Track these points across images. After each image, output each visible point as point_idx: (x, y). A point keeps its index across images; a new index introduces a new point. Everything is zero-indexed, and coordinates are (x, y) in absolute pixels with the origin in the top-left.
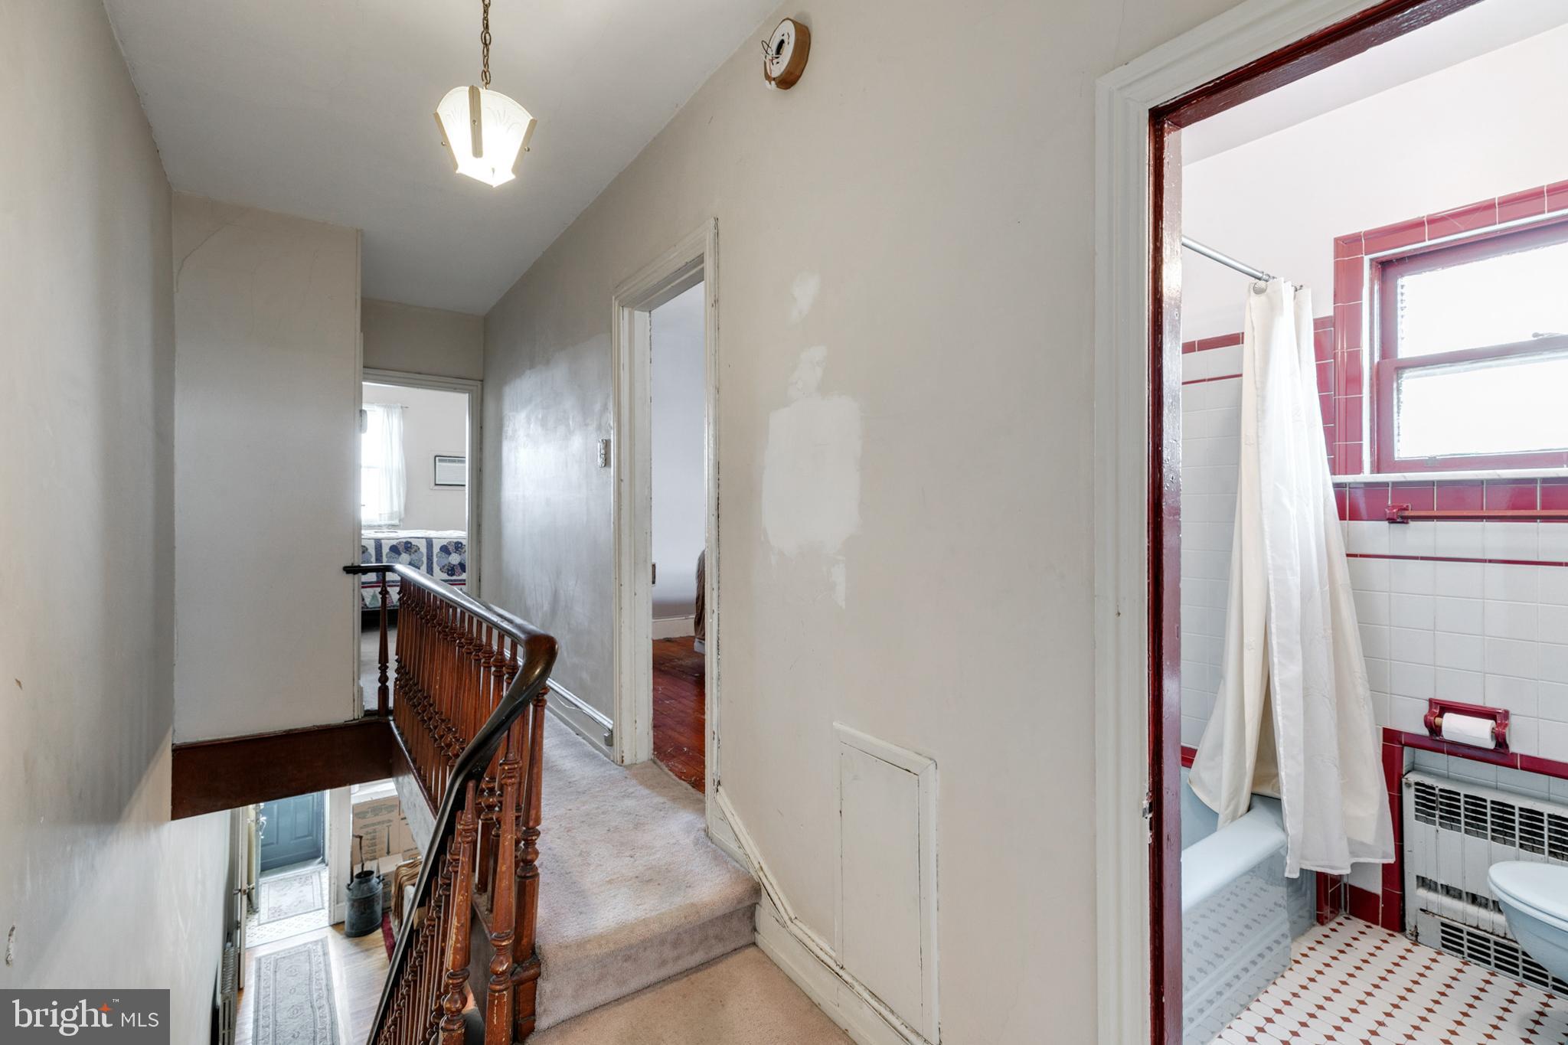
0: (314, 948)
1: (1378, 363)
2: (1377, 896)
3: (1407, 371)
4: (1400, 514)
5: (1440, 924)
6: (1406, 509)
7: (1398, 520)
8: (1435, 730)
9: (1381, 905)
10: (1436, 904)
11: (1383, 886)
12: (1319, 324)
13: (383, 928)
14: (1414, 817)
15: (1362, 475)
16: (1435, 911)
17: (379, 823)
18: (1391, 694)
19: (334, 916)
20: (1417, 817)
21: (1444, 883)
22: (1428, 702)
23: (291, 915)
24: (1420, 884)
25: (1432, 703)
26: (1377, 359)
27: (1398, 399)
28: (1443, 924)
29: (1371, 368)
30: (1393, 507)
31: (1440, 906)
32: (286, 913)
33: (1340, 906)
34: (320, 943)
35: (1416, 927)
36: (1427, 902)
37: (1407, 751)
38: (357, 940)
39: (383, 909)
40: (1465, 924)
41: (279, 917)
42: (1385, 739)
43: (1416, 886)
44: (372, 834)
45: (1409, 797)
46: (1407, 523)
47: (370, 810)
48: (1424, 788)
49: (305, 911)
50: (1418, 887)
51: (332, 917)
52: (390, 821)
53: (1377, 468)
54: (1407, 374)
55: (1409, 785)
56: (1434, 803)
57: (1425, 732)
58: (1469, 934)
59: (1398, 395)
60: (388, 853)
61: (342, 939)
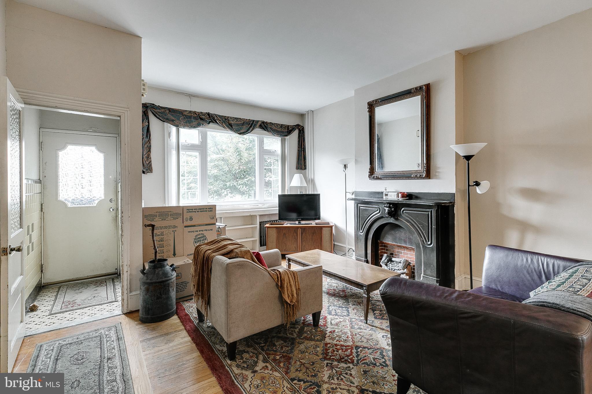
0: (107, 333)
13: (177, 315)
17: (166, 227)
19: (128, 304)
23: (84, 306)
32: (80, 305)
34: (113, 329)
38: (153, 325)
39: (176, 299)
41: (72, 308)
44: (161, 237)
47: (158, 214)
49: (99, 303)
51: (125, 306)
52: (175, 227)
60: (174, 254)
61: (137, 325)
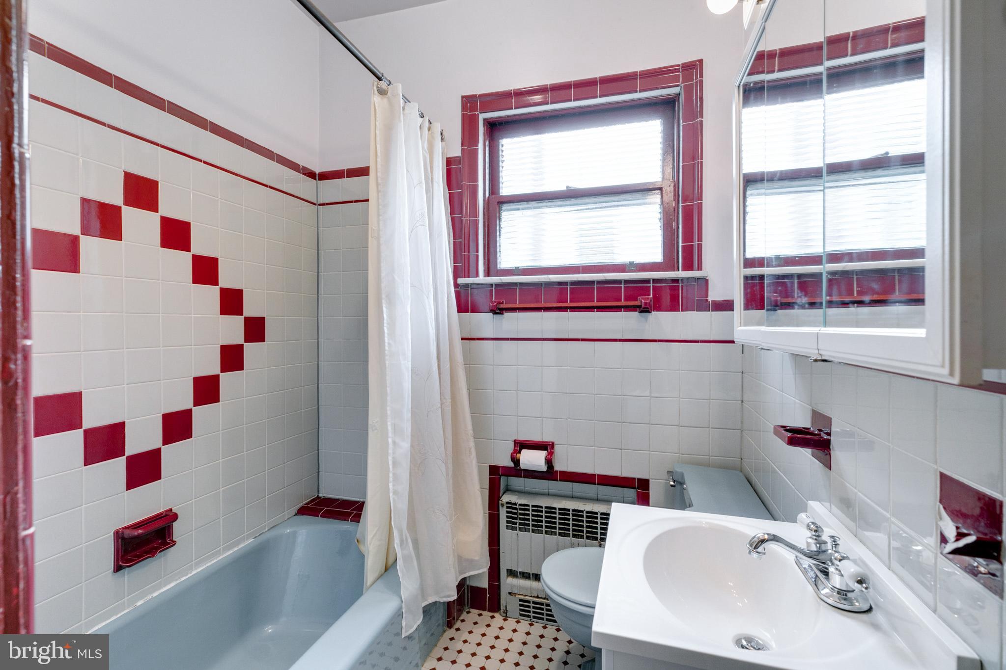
1: (488, 197)
2: (485, 589)
3: (504, 205)
4: (498, 306)
5: (519, 600)
6: (502, 303)
7: (497, 311)
8: (516, 461)
9: (488, 595)
10: (517, 587)
11: (489, 581)
12: (449, 162)
14: (505, 527)
15: (478, 278)
16: (516, 592)
18: (494, 440)
20: (507, 527)
21: (521, 571)
22: (513, 443)
24: (509, 574)
25: (516, 443)
26: (487, 195)
27: (500, 225)
28: (521, 600)
29: (484, 200)
30: (495, 302)
31: (519, 587)
33: (465, 605)
35: (506, 606)
36: (512, 586)
37: (503, 479)
40: (531, 596)
42: (491, 474)
43: (506, 576)
45: (503, 513)
46: (503, 314)
48: (511, 505)
50: (508, 576)
53: (488, 274)
54: (505, 207)
55: (502, 505)
56: (516, 515)
57: (511, 464)
58: (534, 603)
59: (499, 222)
